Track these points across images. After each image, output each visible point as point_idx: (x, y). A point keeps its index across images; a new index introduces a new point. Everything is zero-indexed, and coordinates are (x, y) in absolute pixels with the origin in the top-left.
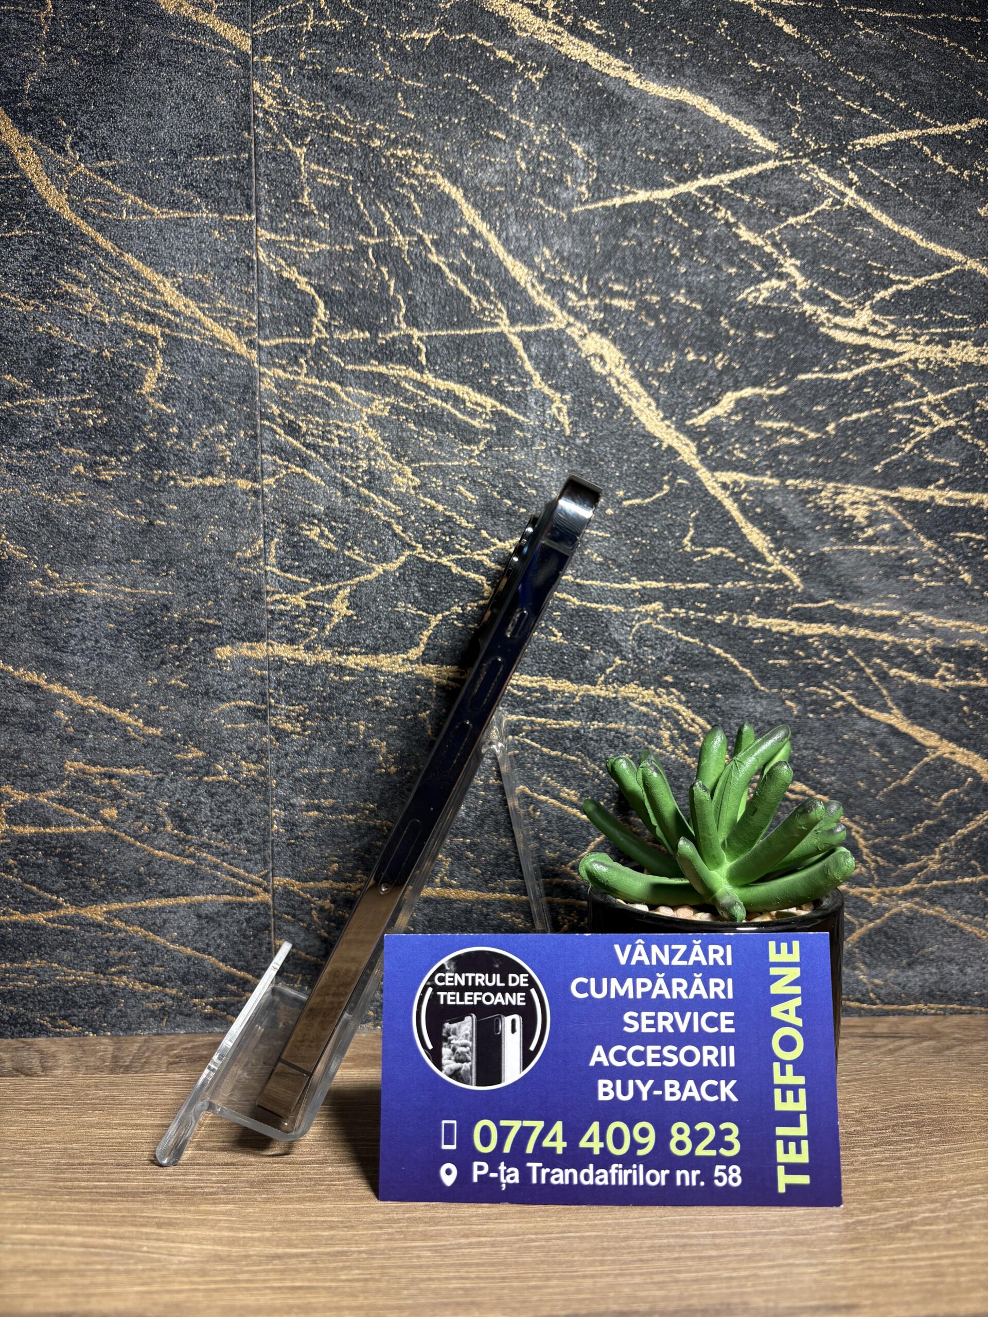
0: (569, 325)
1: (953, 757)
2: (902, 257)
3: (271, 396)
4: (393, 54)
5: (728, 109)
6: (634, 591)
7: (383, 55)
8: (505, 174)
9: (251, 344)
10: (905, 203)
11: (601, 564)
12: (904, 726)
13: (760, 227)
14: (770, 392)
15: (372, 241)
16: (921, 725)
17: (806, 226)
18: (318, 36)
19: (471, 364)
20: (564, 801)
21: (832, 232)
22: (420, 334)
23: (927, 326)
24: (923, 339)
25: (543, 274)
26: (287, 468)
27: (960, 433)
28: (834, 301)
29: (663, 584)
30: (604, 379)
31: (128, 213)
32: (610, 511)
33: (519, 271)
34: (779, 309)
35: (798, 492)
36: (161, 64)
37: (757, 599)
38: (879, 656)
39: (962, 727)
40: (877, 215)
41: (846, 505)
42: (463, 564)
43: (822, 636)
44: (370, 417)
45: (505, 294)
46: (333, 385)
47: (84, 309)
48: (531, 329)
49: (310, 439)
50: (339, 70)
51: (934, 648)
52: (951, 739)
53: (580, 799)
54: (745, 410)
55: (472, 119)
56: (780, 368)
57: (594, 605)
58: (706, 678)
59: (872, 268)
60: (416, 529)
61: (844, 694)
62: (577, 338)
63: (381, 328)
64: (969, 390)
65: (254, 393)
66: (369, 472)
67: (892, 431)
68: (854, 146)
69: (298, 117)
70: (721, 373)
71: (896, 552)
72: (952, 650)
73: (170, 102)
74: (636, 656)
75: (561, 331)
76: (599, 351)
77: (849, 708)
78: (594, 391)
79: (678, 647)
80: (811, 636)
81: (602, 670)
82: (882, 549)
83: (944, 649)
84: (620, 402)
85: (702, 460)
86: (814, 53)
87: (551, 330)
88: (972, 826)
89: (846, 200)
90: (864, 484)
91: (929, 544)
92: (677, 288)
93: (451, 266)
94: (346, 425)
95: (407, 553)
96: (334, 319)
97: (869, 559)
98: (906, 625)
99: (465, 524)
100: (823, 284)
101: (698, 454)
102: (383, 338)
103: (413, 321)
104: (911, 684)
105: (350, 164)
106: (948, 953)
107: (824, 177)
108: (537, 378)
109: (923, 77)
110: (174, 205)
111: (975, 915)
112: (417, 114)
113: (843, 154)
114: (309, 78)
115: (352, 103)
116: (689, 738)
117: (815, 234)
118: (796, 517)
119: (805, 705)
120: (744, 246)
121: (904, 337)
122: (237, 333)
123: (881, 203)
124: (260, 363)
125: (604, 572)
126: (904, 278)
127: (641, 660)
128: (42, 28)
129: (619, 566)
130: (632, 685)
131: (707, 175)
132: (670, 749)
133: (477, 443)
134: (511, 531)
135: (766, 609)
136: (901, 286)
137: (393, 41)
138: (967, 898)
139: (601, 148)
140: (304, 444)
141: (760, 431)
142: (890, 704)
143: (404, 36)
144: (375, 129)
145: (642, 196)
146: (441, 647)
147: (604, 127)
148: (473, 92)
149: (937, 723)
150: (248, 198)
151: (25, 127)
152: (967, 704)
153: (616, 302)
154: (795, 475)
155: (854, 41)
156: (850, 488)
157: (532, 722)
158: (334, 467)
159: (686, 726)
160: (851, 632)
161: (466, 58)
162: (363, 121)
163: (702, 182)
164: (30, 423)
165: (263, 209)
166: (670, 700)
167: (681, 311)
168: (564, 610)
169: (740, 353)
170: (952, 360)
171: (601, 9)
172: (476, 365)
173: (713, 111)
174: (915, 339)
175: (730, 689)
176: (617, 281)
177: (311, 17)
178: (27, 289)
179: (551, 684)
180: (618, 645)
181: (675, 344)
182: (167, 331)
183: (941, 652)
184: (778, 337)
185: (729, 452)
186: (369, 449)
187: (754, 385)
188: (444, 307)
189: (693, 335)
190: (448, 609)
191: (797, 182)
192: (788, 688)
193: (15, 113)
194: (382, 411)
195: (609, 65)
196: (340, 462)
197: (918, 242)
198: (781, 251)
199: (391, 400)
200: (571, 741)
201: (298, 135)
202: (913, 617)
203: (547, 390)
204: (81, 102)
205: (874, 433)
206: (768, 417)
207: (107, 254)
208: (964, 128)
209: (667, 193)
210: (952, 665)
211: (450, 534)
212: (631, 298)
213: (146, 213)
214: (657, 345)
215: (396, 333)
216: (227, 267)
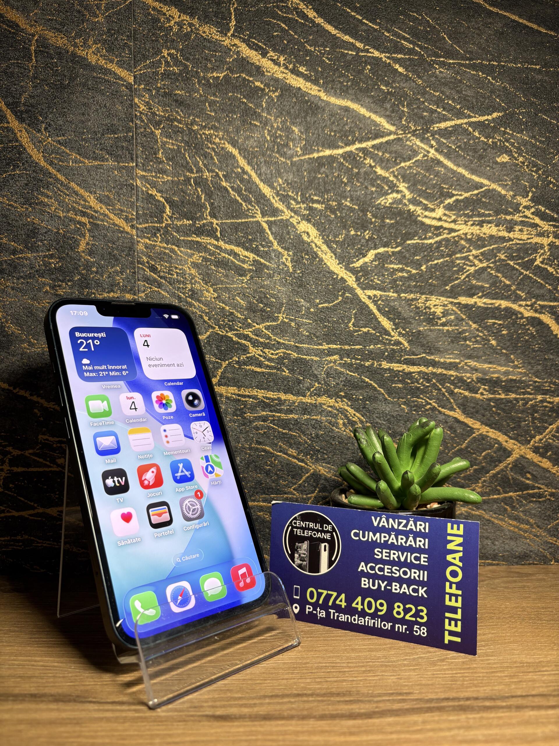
0: (291, 217)
1: (487, 434)
2: (458, 182)
3: (142, 253)
4: (204, 84)
5: (370, 110)
6: (324, 350)
7: (199, 84)
8: (259, 142)
9: (132, 227)
10: (459, 156)
11: (308, 336)
12: (462, 418)
13: (387, 168)
14: (392, 250)
15: (193, 175)
16: (471, 418)
17: (410, 167)
18: (167, 75)
19: (243, 237)
20: (289, 455)
21: (424, 170)
22: (217, 222)
23: (471, 216)
24: (470, 223)
25: (278, 191)
26: (151, 288)
27: (489, 270)
28: (424, 204)
29: (339, 346)
30: (309, 244)
31: (72, 162)
32: (312, 310)
33: (266, 190)
34: (397, 208)
35: (407, 300)
36: (89, 89)
37: (386, 354)
38: (448, 383)
39: (492, 419)
40: (446, 162)
41: (431, 306)
42: (239, 336)
43: (419, 373)
44: (192, 263)
45: (259, 202)
46: (174, 247)
47: (51, 209)
48: (273, 219)
49: (162, 274)
50: (177, 92)
51: (477, 378)
52: (487, 425)
53: (298, 455)
54: (379, 259)
55: (243, 115)
56: (398, 238)
57: (305, 357)
58: (361, 393)
59: (444, 188)
60: (215, 319)
61: (431, 402)
62: (295, 224)
63: (197, 219)
64: (493, 249)
65: (134, 251)
66: (192, 290)
67: (455, 269)
68: (434, 128)
69: (157, 115)
70: (367, 241)
71: (457, 330)
72: (486, 379)
73: (94, 108)
74: (325, 382)
75: (287, 220)
76: (307, 230)
77: (433, 409)
78: (304, 250)
79: (346, 378)
80: (414, 373)
81: (309, 389)
82: (450, 329)
83: (482, 379)
84: (317, 256)
85: (358, 285)
86: (414, 82)
87: (282, 219)
88: (498, 469)
89: (430, 155)
90: (441, 296)
91: (474, 326)
92: (345, 198)
93: (232, 188)
94: (180, 267)
95: (211, 330)
96: (174, 214)
97: (443, 333)
98: (463, 367)
99: (240, 316)
100: (419, 195)
101: (356, 281)
102: (198, 224)
103: (213, 215)
104: (465, 397)
105: (182, 138)
106: (486, 534)
107: (418, 143)
108: (275, 244)
109: (469, 93)
110: (95, 159)
111: (499, 515)
112: (216, 113)
113: (428, 132)
114: (162, 96)
115: (183, 108)
116: (352, 423)
117: (415, 172)
118: (406, 313)
119: (411, 407)
120: (379, 177)
121: (460, 222)
122: (126, 221)
123: (448, 156)
124: (137, 236)
125: (309, 339)
126: (460, 193)
127: (329, 385)
128: (30, 71)
129: (317, 337)
130: (324, 397)
131: (360, 142)
132: (343, 429)
133: (245, 276)
134: (263, 319)
135: (391, 359)
136: (458, 197)
137: (204, 77)
138: (495, 506)
139: (307, 130)
140: (159, 277)
141: (387, 270)
142: (455, 407)
143: (209, 75)
144: (195, 121)
145: (328, 152)
146: (228, 378)
147: (308, 119)
148: (243, 102)
149: (479, 416)
150: (132, 154)
151: (21, 120)
152: (494, 407)
153: (315, 205)
154: (405, 292)
155: (434, 75)
156: (433, 298)
157: (274, 416)
158: (174, 288)
159: (351, 418)
160: (434, 371)
161: (240, 86)
162: (189, 117)
163: (358, 145)
164: (23, 266)
165: (139, 160)
166: (344, 405)
167: (348, 210)
168: (289, 359)
169: (378, 230)
170: (485, 234)
171: (307, 61)
172: (245, 237)
173: (363, 111)
174: (466, 222)
175: (373, 399)
176: (315, 195)
177: (163, 66)
178: (22, 200)
179: (283, 396)
180: (317, 377)
181: (345, 227)
182: (91, 220)
183: (481, 381)
184: (397, 222)
185: (372, 281)
186: (192, 279)
187: (384, 247)
188: (229, 208)
189: (354, 222)
190: (231, 359)
191: (405, 146)
192: (403, 398)
193: (16, 113)
194: (198, 260)
195: (311, 89)
196: (177, 285)
197: (466, 175)
198: (398, 180)
199: (203, 254)
200: (293, 425)
201: (157, 124)
202: (466, 363)
203: (280, 250)
204: (49, 107)
205: (445, 270)
206: (391, 263)
207: (62, 182)
208: (490, 117)
209: (340, 151)
210: (486, 387)
211: (232, 321)
212: (322, 204)
213: (81, 162)
214: (335, 227)
215: (205, 221)
216: (121, 189)
